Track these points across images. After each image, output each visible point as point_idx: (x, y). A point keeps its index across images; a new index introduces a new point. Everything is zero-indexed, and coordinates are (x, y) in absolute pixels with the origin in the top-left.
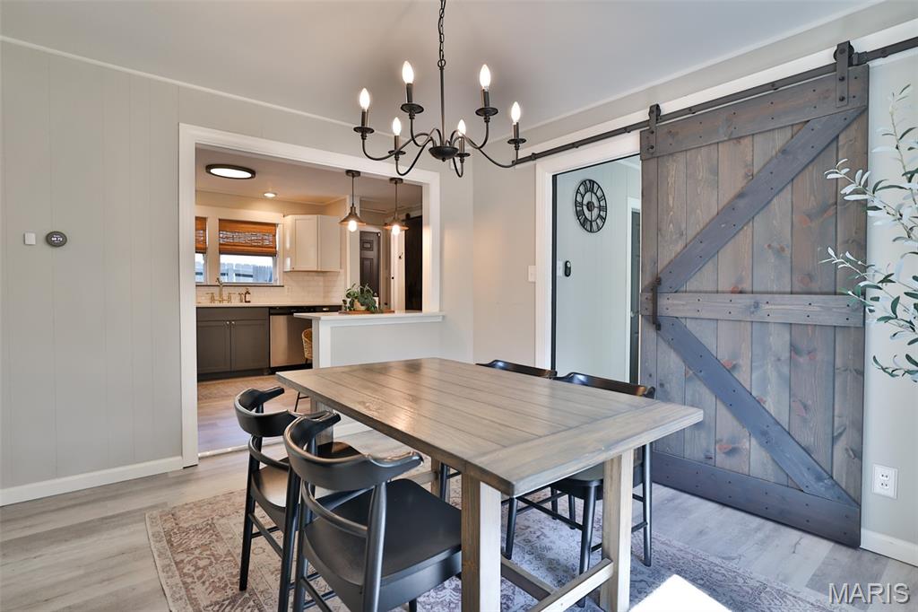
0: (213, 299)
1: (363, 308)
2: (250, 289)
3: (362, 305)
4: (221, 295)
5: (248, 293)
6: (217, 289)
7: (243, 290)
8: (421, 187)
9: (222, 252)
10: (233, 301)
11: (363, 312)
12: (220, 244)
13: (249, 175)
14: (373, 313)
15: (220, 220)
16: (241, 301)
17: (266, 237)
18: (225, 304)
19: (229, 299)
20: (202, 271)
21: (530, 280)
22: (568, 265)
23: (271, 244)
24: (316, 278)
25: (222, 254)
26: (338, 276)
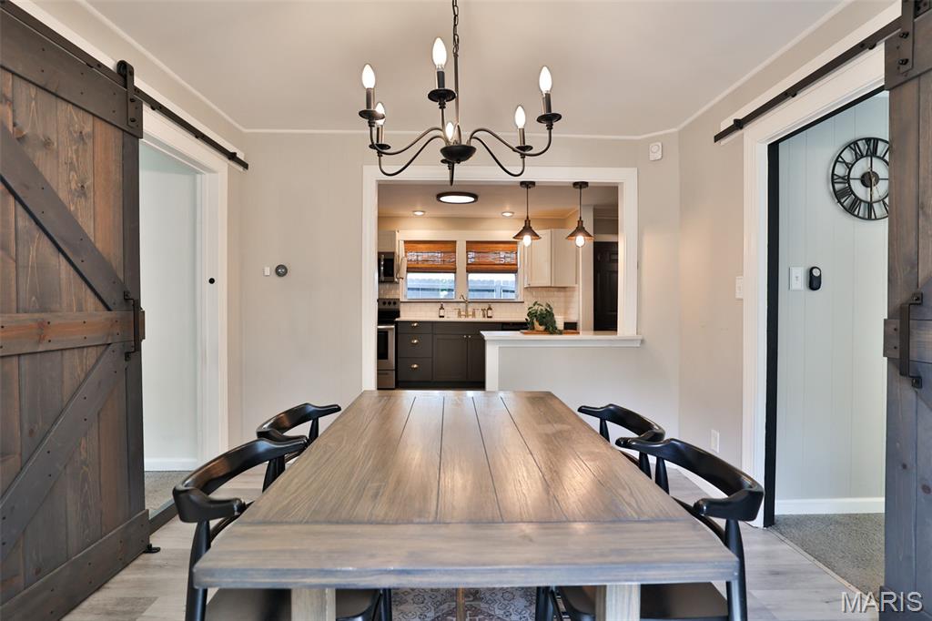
0: (460, 315)
1: (542, 328)
2: (493, 306)
3: (540, 325)
4: (467, 310)
5: (490, 309)
6: (464, 305)
7: (486, 306)
8: (617, 187)
9: (469, 271)
10: (477, 316)
11: (539, 332)
12: (468, 264)
13: (472, 199)
14: (551, 333)
15: (467, 242)
16: (484, 317)
17: (508, 255)
18: (470, 319)
19: (474, 315)
20: (453, 288)
21: (738, 296)
22: (816, 273)
23: (514, 262)
24: (556, 293)
25: (472, 272)
26: (574, 291)
